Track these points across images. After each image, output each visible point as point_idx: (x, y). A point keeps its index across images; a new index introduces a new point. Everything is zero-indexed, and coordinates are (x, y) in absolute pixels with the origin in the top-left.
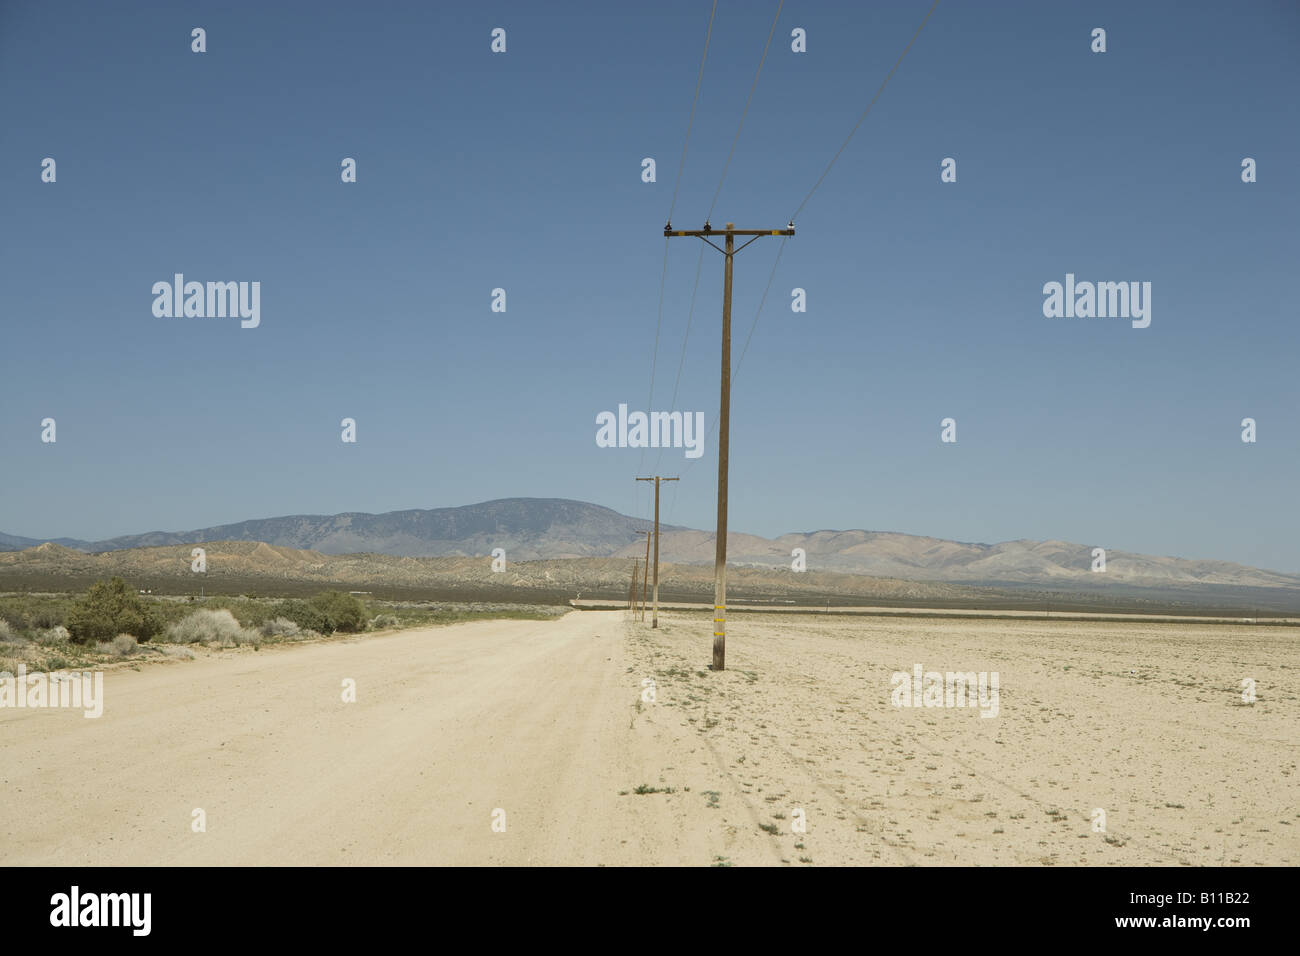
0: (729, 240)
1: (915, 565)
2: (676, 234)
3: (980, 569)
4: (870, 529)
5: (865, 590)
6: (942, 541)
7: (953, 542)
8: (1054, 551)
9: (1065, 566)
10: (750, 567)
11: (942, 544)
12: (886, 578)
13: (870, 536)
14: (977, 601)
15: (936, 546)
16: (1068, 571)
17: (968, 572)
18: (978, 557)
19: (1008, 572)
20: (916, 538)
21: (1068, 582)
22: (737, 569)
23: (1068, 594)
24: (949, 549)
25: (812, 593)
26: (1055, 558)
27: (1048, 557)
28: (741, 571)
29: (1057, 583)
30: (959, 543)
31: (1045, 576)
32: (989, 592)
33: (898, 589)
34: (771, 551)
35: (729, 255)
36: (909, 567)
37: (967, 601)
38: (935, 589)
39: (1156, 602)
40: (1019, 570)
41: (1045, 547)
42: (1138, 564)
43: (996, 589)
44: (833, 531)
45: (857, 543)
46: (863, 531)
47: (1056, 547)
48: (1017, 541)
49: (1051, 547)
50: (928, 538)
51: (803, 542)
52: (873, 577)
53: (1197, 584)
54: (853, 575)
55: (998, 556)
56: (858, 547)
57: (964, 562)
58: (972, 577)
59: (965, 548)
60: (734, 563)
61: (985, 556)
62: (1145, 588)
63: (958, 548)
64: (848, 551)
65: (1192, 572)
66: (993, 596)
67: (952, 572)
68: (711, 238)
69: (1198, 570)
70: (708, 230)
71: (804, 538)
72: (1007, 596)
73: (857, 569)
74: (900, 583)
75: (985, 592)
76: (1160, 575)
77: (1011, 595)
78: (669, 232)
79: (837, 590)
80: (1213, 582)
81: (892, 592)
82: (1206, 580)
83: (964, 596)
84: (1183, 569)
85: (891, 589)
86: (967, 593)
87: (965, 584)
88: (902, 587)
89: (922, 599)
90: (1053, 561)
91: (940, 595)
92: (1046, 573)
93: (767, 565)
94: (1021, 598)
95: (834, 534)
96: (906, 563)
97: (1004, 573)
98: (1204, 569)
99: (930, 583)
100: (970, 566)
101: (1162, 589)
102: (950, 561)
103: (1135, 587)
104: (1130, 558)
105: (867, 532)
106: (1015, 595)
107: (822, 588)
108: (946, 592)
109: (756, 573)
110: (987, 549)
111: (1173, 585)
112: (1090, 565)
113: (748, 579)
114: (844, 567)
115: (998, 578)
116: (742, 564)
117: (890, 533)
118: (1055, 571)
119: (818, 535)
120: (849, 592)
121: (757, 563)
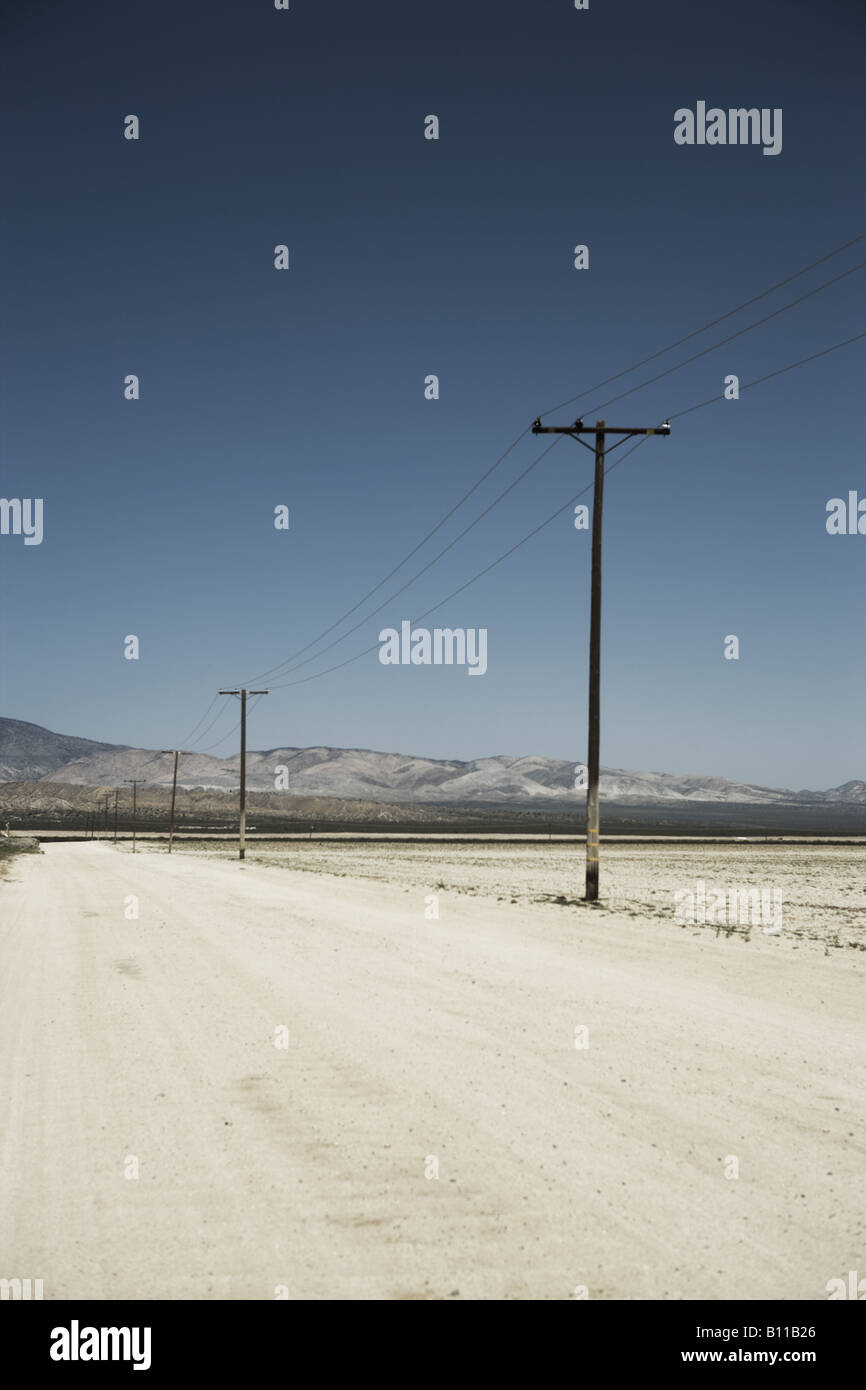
0: (600, 439)
1: (384, 786)
2: (546, 430)
3: (456, 788)
4: (335, 746)
5: (331, 813)
6: (413, 758)
7: (424, 759)
8: (534, 768)
9: (546, 784)
10: (202, 790)
11: (413, 762)
12: (354, 799)
13: (334, 754)
14: (455, 824)
15: (406, 765)
16: (549, 790)
17: (442, 792)
18: (453, 775)
19: (483, 791)
20: (386, 755)
21: (548, 802)
22: (187, 793)
23: (551, 815)
24: (420, 767)
25: (274, 819)
26: (534, 776)
27: (527, 775)
28: (193, 796)
29: (539, 803)
30: (433, 761)
31: (524, 795)
32: (467, 814)
33: (368, 812)
34: (224, 772)
35: (600, 455)
36: (377, 788)
37: (443, 824)
38: (408, 812)
39: (643, 822)
40: (496, 788)
41: (524, 764)
42: (622, 781)
43: (477, 810)
44: (293, 749)
45: (320, 761)
46: (325, 748)
47: (536, 763)
48: (494, 758)
49: (530, 763)
50: (397, 755)
51: (262, 761)
52: (340, 799)
53: (684, 801)
54: (318, 797)
55: (473, 775)
56: (321, 766)
57: (437, 781)
58: (447, 798)
59: (438, 766)
60: (183, 786)
61: (460, 774)
62: (629, 807)
63: (431, 766)
64: (309, 771)
65: (678, 789)
66: (472, 818)
67: (424, 793)
68: (581, 436)
69: (685, 787)
70: (579, 428)
71: (260, 758)
72: (485, 818)
73: (321, 791)
74: (370, 806)
75: (461, 815)
76: (645, 793)
77: (490, 817)
78: (538, 429)
79: (300, 814)
80: (700, 799)
81: (362, 815)
82: (692, 797)
83: (440, 819)
84: (668, 786)
85: (362, 811)
86: (442, 816)
87: (440, 805)
88: (371, 811)
89: (394, 823)
90: (533, 779)
91: (413, 819)
92: (527, 793)
93: (221, 788)
94: (501, 820)
95: (294, 753)
96: (375, 783)
97: (480, 794)
98: (690, 786)
99: (403, 805)
100: (444, 786)
101: (647, 808)
102: (421, 781)
103: (623, 807)
104: (613, 774)
105: (330, 749)
106: (495, 817)
107: (284, 812)
108: (420, 815)
109: (209, 797)
110: (462, 767)
111: (659, 803)
112: (573, 782)
113: (200, 804)
114: (306, 789)
115: (475, 798)
116: (193, 787)
117: (357, 750)
118: (535, 790)
119: (278, 753)
120: (314, 816)
121: (209, 787)
